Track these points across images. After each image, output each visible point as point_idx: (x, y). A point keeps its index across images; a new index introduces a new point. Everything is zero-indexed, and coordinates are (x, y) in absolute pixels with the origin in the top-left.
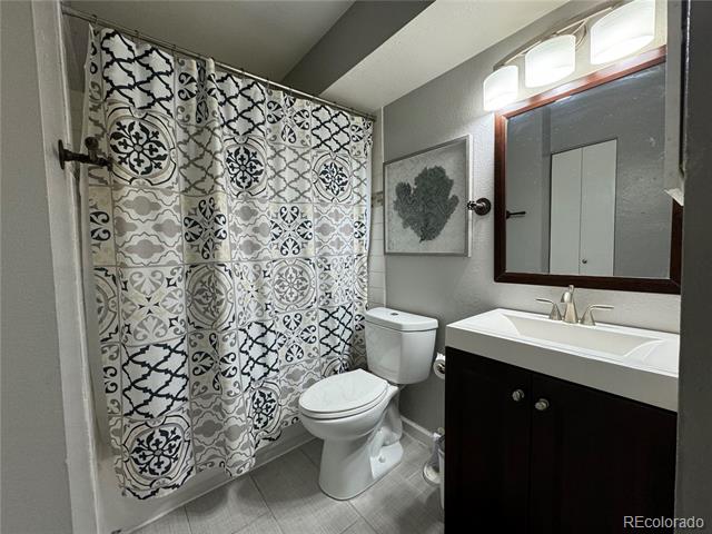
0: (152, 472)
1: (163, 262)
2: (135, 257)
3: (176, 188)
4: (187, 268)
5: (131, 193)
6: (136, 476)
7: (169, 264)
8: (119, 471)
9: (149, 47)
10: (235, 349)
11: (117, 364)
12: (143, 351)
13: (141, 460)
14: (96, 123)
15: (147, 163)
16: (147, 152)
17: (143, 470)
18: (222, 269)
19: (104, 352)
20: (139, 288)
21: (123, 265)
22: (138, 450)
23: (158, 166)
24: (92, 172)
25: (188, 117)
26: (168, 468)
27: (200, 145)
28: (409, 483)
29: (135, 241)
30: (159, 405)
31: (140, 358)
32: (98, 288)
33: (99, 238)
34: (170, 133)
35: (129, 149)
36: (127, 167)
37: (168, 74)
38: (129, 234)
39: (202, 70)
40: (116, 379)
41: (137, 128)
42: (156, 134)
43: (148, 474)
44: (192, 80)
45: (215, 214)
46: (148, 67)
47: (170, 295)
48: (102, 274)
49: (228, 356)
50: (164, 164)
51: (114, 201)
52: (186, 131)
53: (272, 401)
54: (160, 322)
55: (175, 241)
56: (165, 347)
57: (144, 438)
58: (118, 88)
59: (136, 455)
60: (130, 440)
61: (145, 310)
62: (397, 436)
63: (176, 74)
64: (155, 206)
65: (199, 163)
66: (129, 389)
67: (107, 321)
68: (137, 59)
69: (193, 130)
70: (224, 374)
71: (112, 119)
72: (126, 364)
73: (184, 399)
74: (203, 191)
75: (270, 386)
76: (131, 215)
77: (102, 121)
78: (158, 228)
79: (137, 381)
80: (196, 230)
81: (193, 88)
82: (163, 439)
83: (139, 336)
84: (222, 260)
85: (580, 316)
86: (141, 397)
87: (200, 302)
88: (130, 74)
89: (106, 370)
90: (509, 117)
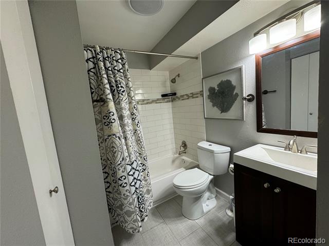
28: (220, 216)
62: (214, 196)
85: (300, 150)
90: (262, 56)
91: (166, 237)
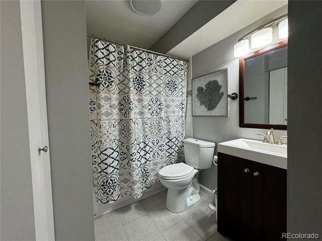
0: (107, 194)
1: (112, 118)
2: (104, 116)
3: (116, 93)
4: (119, 121)
5: (103, 95)
6: (102, 195)
7: (114, 119)
8: (96, 193)
9: (109, 43)
10: (136, 151)
11: (96, 154)
12: (105, 150)
13: (104, 189)
14: (92, 71)
15: (108, 84)
16: (108, 80)
17: (104, 193)
18: (131, 121)
19: (92, 150)
20: (104, 128)
21: (100, 120)
22: (103, 185)
23: (111, 85)
24: (91, 88)
25: (120, 66)
26: (112, 193)
27: (124, 76)
28: (203, 209)
29: (104, 111)
30: (110, 170)
31: (104, 152)
32: (91, 127)
33: (92, 110)
34: (115, 73)
35: (103, 79)
36: (101, 85)
37: (114, 52)
38: (102, 109)
39: (125, 49)
40: (96, 160)
41: (105, 72)
42: (110, 74)
43: (106, 194)
44: (122, 53)
45: (129, 101)
46: (108, 50)
47: (114, 131)
48: (92, 122)
49: (133, 154)
50: (113, 84)
51: (97, 98)
52: (119, 71)
53: (148, 173)
54: (111, 140)
55: (116, 111)
56: (112, 149)
57: (105, 181)
58: (99, 59)
59: (102, 187)
60: (100, 182)
61: (106, 135)
62: (198, 191)
63: (117, 52)
64: (110, 99)
65: (123, 82)
66: (100, 163)
67: (94, 139)
68: (105, 48)
69: (122, 71)
70: (132, 160)
71: (98, 69)
72: (100, 154)
73: (117, 169)
74: (125, 93)
75: (147, 167)
76: (103, 102)
77: (94, 70)
78: (111, 106)
79: (103, 160)
80: (122, 107)
81: (122, 56)
82: (111, 182)
83: (105, 145)
84: (131, 118)
85: (276, 141)
86: (105, 166)
87: (123, 133)
88: (103, 53)
89: (93, 156)
90: (245, 60)
91: (148, 228)
